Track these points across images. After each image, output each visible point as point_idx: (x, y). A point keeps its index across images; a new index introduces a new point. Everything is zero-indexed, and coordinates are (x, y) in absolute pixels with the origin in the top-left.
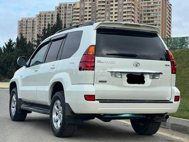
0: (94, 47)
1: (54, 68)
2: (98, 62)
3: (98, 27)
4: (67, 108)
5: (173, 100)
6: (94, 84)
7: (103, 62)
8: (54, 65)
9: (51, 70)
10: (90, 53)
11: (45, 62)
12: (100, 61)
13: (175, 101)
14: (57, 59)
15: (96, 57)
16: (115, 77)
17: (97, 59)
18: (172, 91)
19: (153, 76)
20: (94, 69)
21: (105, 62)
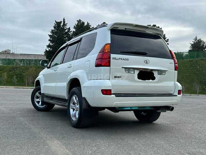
0: (109, 45)
1: (71, 67)
2: (113, 58)
3: (111, 28)
4: (84, 102)
5: (176, 93)
6: (109, 79)
7: (117, 59)
8: (71, 65)
9: (68, 69)
10: (106, 50)
11: (62, 63)
12: (115, 58)
13: (178, 94)
14: (73, 60)
15: (111, 54)
16: (129, 72)
17: (113, 56)
18: (175, 86)
19: (161, 72)
20: (109, 66)
21: (119, 59)
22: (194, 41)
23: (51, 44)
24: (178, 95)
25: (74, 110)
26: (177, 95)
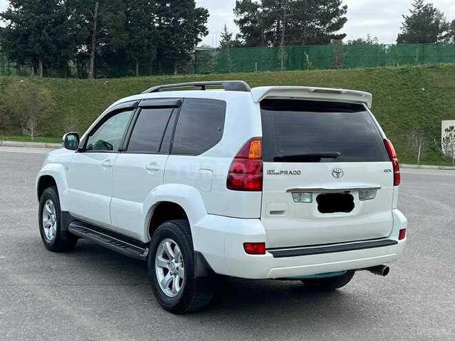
0: (259, 142)
1: (156, 170)
2: (269, 172)
4: (198, 262)
6: (260, 219)
7: (277, 174)
12: (273, 171)
13: (399, 239)
14: (159, 152)
15: (264, 163)
16: (300, 201)
17: (267, 166)
18: (394, 219)
19: (366, 193)
20: (260, 189)
21: (282, 172)
22: (413, 9)
23: (13, 9)
24: (399, 241)
25: (166, 271)
26: (397, 239)
